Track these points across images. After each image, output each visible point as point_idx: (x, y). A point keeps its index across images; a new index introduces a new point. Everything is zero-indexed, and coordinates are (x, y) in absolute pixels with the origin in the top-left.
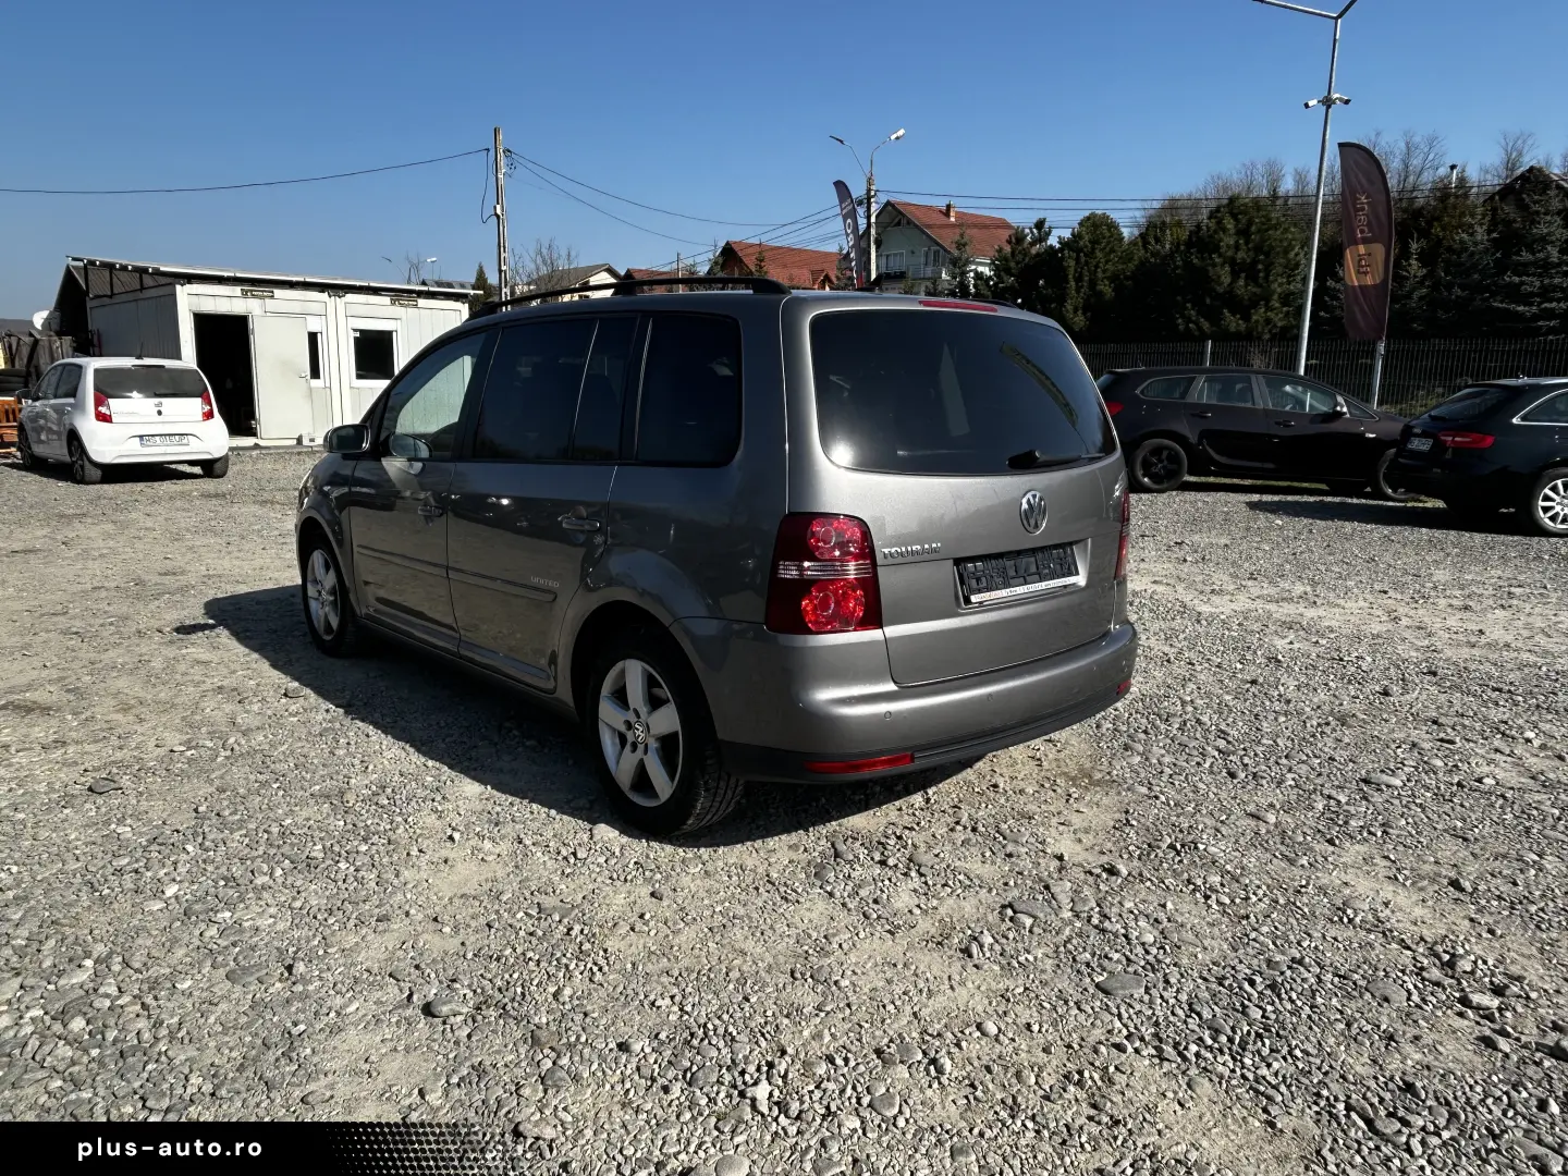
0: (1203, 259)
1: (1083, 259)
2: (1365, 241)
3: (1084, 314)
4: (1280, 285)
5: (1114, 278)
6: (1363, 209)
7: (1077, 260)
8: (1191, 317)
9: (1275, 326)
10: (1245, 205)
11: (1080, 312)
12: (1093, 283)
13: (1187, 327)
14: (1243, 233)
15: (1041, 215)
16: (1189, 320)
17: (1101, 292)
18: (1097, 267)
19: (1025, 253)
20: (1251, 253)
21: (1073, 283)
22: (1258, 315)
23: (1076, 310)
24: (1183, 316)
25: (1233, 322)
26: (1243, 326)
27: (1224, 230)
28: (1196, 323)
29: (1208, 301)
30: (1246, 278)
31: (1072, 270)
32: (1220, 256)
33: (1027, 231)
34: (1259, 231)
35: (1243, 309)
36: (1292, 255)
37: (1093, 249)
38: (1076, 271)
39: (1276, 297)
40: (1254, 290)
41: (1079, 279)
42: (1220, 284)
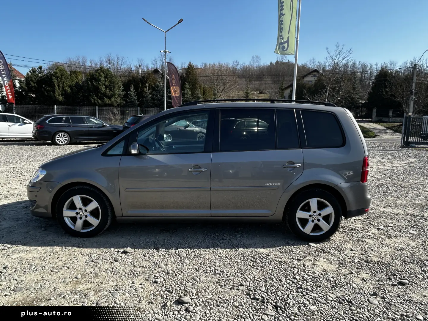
0: (96, 83)
1: (59, 80)
2: (175, 86)
3: (62, 96)
4: (118, 92)
5: (70, 86)
6: (173, 78)
7: (57, 80)
8: (94, 99)
9: (118, 102)
10: (105, 70)
11: (60, 96)
12: (63, 88)
13: (94, 102)
14: (106, 77)
15: (41, 65)
16: (95, 100)
17: (66, 90)
18: (64, 82)
19: (37, 76)
20: (109, 83)
21: (57, 87)
22: (113, 99)
23: (59, 95)
24: (93, 98)
25: (107, 101)
26: (110, 102)
27: (101, 76)
28: (97, 101)
29: (99, 95)
30: (109, 90)
31: (56, 83)
32: (101, 83)
33: (37, 69)
34: (110, 77)
35: (110, 98)
36: (119, 84)
37: (62, 77)
38: (57, 83)
39: (117, 95)
40: (111, 93)
41: (58, 86)
42: (102, 90)
